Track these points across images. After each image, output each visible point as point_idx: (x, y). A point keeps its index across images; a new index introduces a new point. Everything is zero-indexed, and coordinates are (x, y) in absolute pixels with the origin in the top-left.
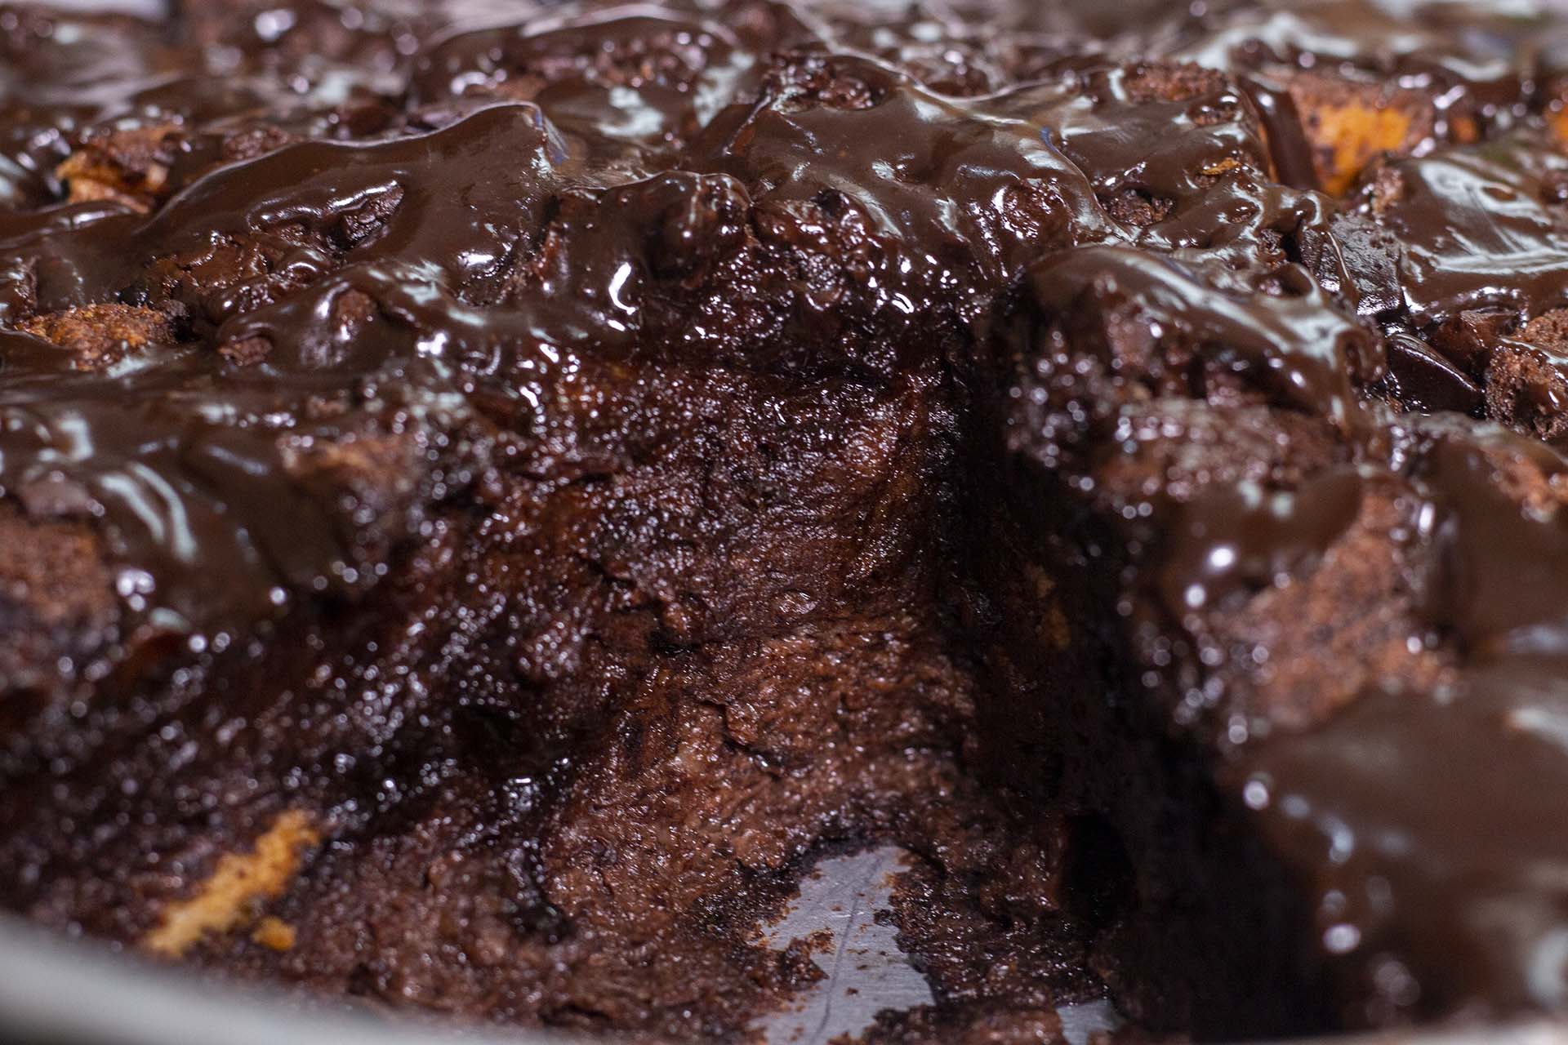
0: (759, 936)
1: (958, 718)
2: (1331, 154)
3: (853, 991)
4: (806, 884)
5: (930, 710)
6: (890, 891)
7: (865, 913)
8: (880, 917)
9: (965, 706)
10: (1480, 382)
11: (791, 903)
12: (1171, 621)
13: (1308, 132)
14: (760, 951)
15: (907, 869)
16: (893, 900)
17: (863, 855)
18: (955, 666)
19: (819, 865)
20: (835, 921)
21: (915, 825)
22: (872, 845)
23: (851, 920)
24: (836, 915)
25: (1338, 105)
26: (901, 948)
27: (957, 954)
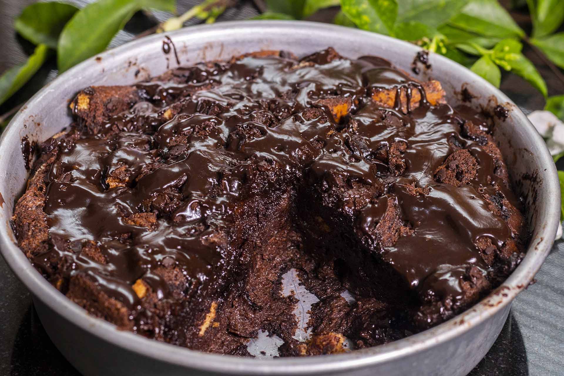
0: (281, 295)
1: (298, 241)
2: (336, 115)
3: (304, 301)
4: (282, 281)
5: (292, 241)
6: (298, 278)
7: (297, 285)
8: (300, 284)
9: (300, 239)
10: (388, 164)
11: (282, 286)
12: (365, 233)
13: (332, 112)
14: (284, 298)
15: (298, 273)
16: (300, 280)
17: (289, 272)
18: (296, 233)
19: (282, 276)
20: (292, 287)
21: (297, 264)
22: (289, 269)
23: (295, 286)
24: (292, 286)
25: (336, 106)
26: (307, 290)
27: (318, 289)
